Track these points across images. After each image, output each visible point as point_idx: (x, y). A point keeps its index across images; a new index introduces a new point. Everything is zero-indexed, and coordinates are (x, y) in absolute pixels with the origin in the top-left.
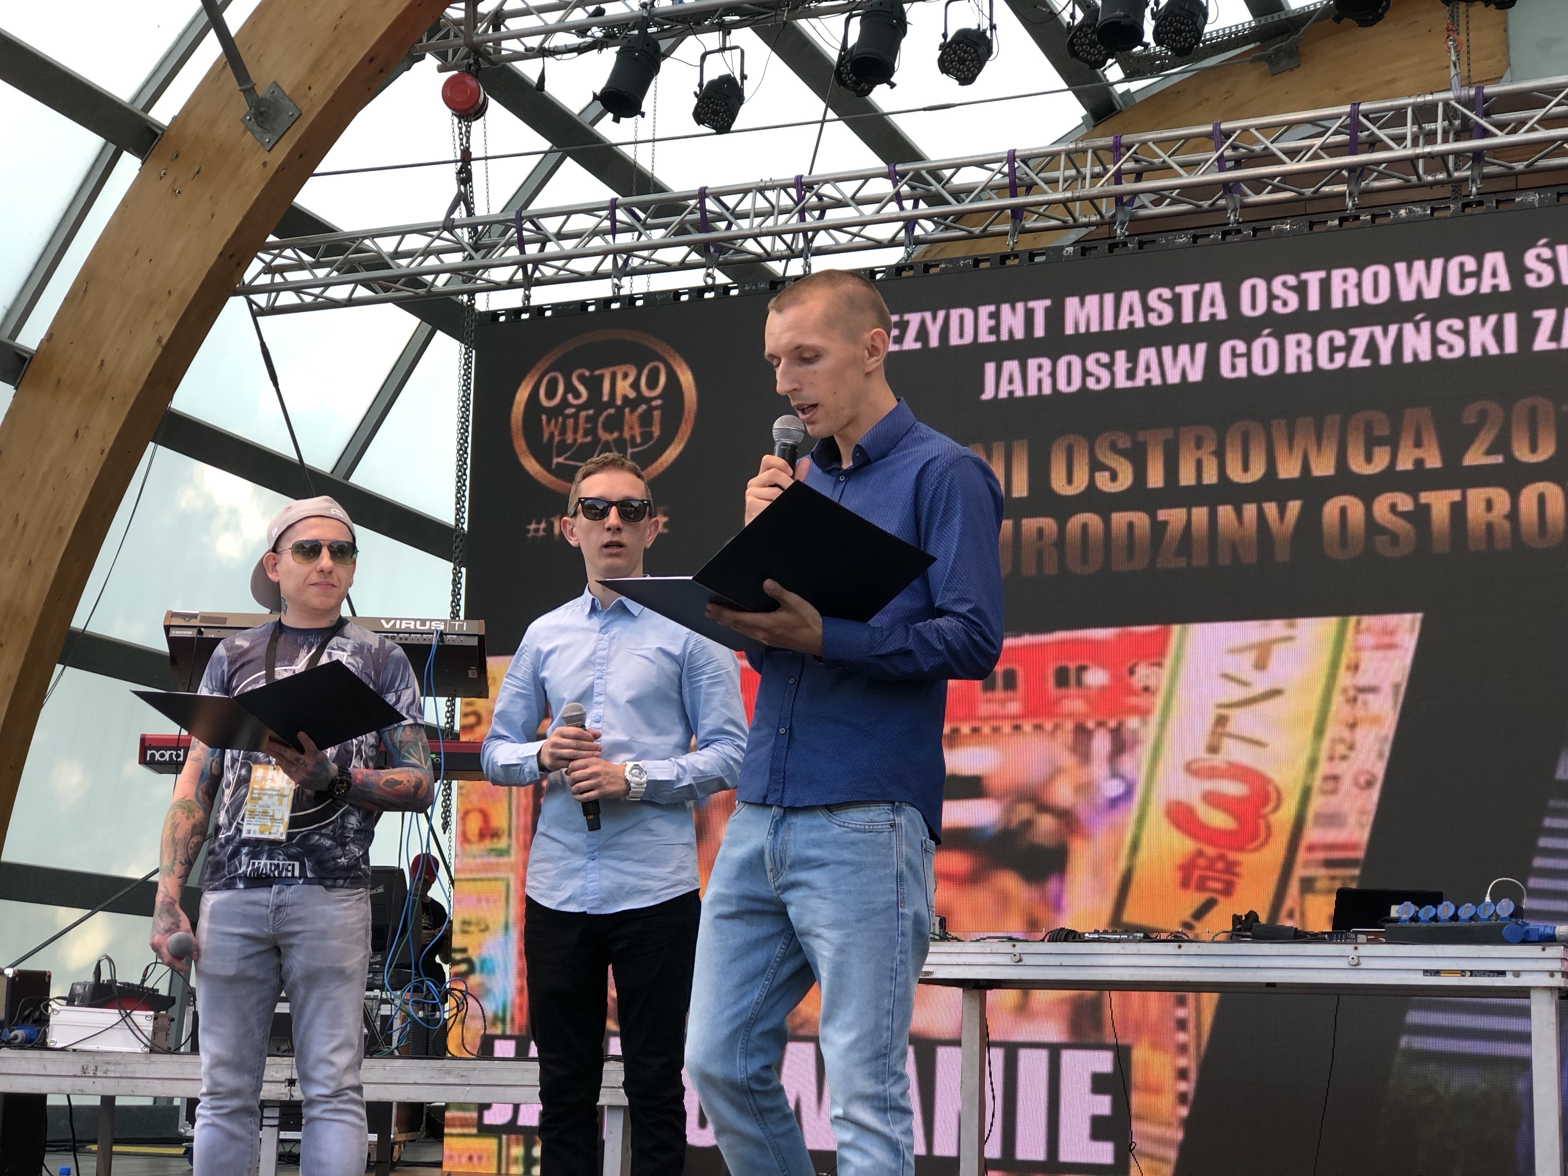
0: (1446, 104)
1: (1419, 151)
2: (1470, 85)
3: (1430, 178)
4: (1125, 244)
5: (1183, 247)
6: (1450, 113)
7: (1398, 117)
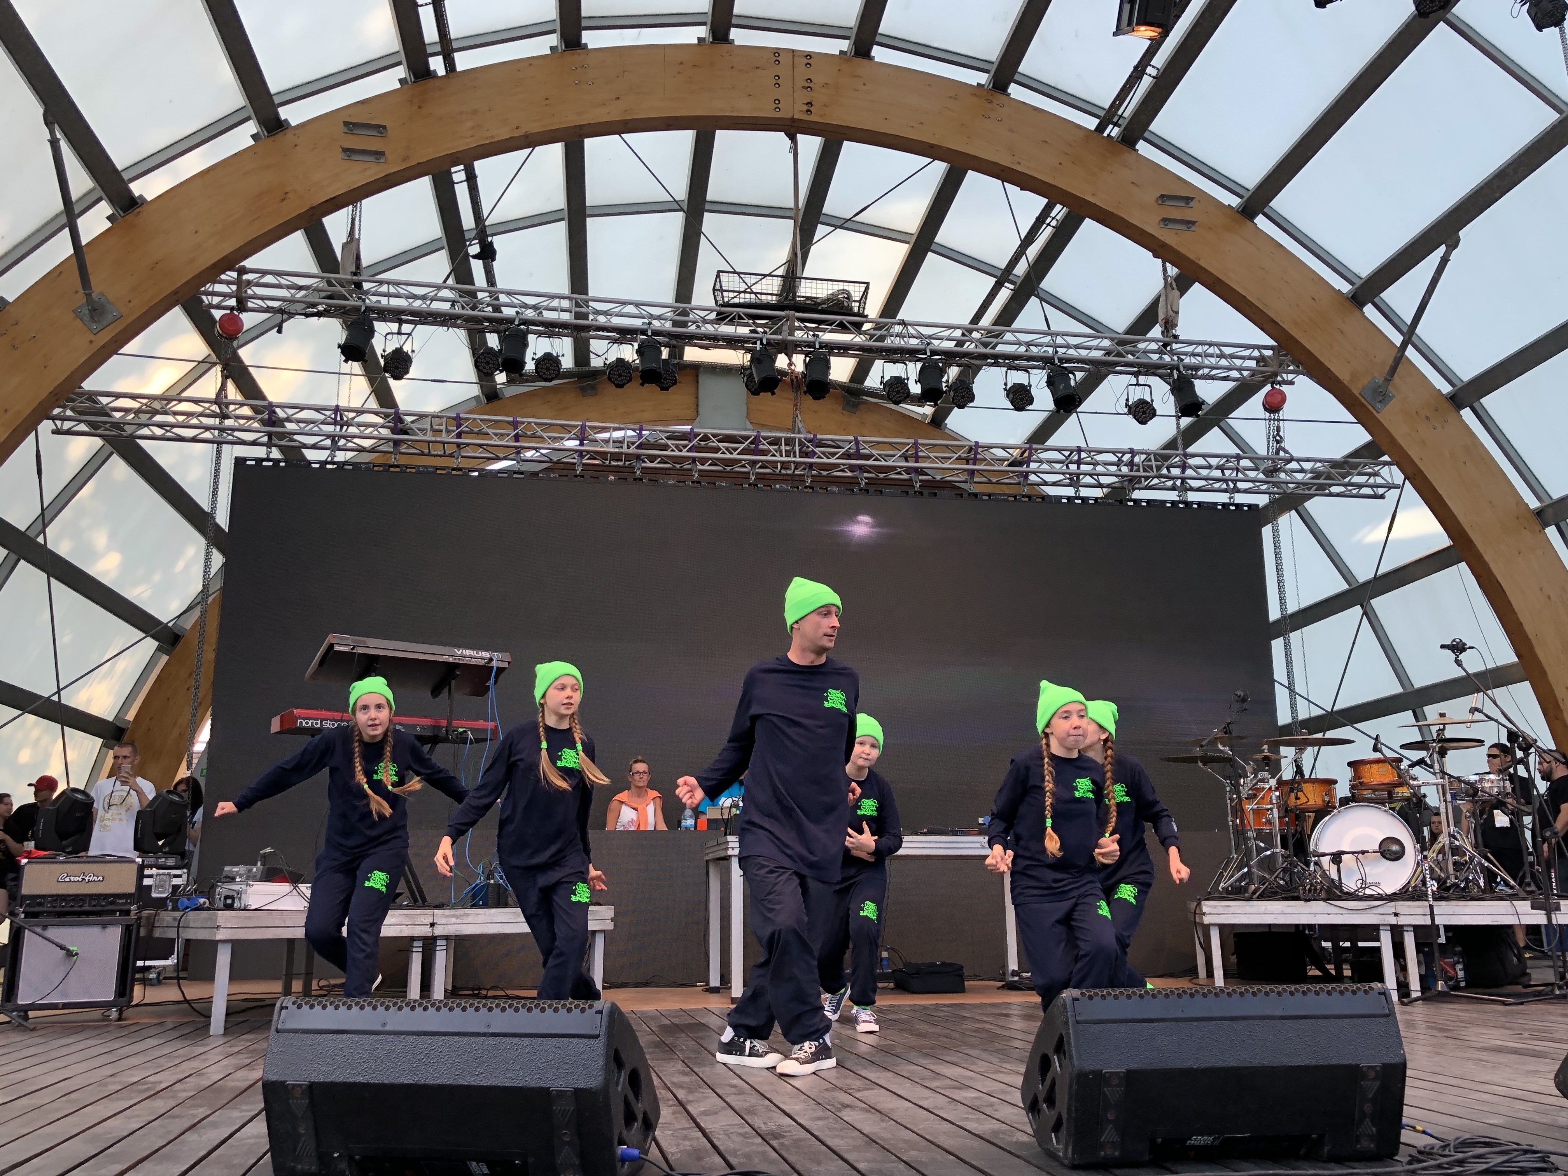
0: (800, 440)
1: (789, 459)
2: (809, 432)
3: (784, 472)
4: (641, 480)
5: (671, 485)
6: (801, 443)
7: (776, 442)
